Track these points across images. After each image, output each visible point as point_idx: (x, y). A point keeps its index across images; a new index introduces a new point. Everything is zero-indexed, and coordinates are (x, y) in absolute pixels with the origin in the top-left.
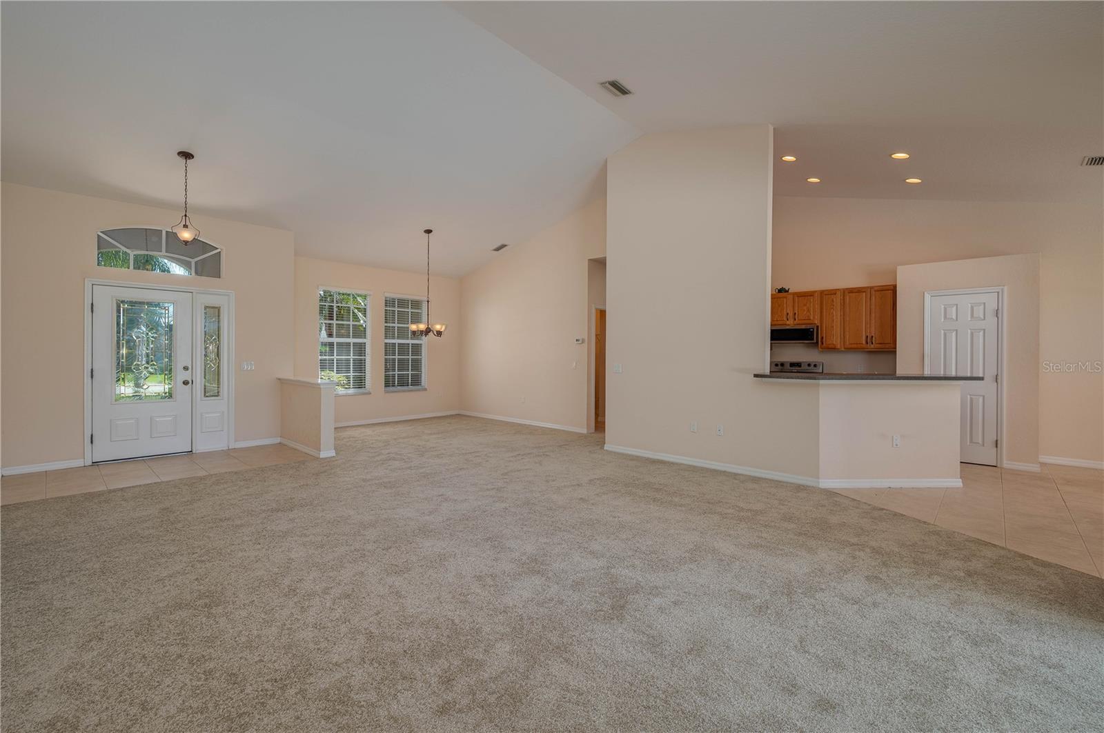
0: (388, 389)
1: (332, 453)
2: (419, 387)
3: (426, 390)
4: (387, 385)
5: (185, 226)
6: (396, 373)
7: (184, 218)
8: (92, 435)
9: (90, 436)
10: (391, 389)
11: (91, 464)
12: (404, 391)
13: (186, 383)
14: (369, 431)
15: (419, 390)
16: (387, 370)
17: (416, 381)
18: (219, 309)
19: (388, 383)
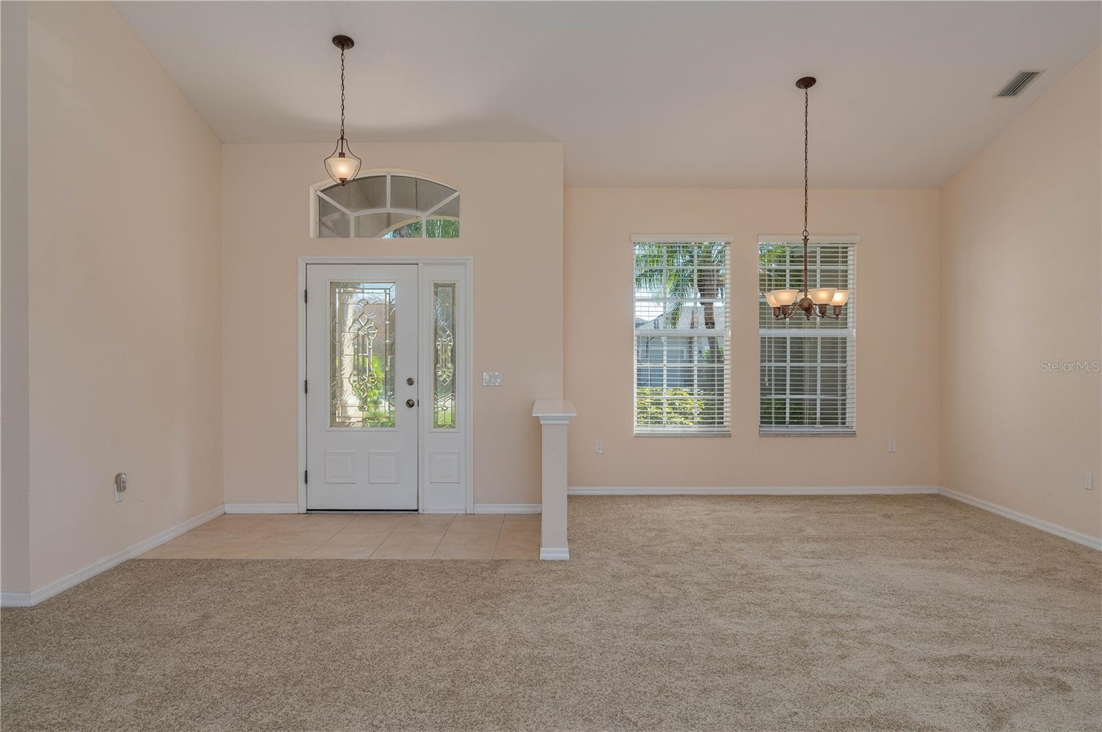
0: (767, 429)
1: (563, 553)
2: (839, 429)
3: (853, 434)
4: (765, 419)
5: (342, 155)
6: (788, 396)
7: (340, 141)
8: (306, 472)
9: (304, 473)
10: (774, 428)
11: (305, 512)
12: (802, 435)
13: (410, 404)
14: (699, 511)
15: (837, 435)
16: (765, 390)
17: (833, 416)
18: (453, 286)
19: (771, 415)
